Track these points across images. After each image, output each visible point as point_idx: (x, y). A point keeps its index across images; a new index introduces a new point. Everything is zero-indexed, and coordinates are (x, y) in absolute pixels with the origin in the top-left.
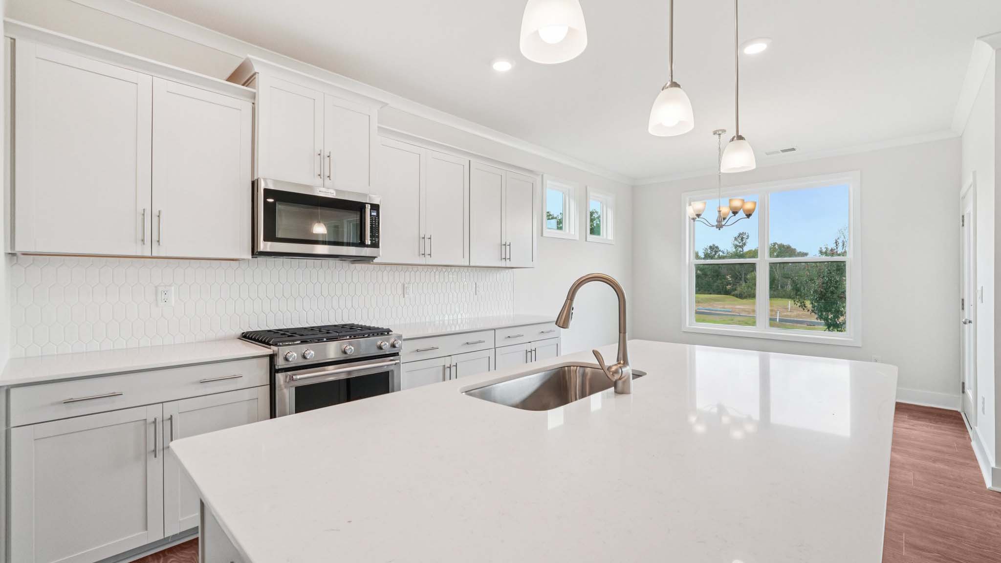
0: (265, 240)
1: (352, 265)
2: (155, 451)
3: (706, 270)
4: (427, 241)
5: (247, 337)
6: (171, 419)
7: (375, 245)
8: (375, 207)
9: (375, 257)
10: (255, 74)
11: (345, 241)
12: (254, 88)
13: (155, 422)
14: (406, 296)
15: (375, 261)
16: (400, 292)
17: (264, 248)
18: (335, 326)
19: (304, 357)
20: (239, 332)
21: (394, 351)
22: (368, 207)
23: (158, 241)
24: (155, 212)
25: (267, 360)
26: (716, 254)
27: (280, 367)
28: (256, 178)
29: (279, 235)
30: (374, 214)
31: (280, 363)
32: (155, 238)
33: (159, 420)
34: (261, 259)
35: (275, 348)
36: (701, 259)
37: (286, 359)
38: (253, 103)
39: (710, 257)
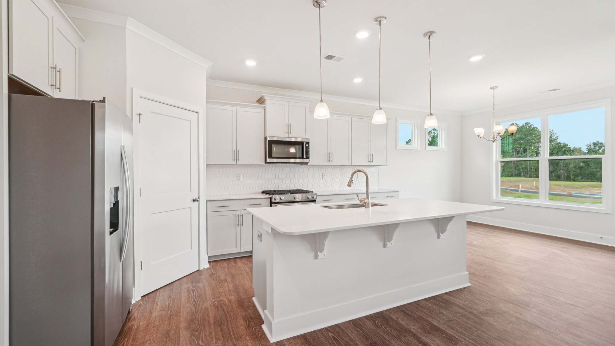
0: (269, 158)
1: (301, 166)
2: (238, 225)
3: (589, 162)
4: (331, 155)
5: (264, 192)
6: (242, 215)
7: (308, 158)
8: (308, 143)
9: (308, 163)
10: (265, 100)
11: (298, 157)
12: (265, 104)
13: (238, 216)
14: (323, 179)
15: (308, 164)
16: (321, 177)
17: (269, 161)
18: (294, 190)
19: (281, 199)
20: (261, 191)
21: (314, 200)
22: (305, 143)
23: (238, 160)
24: (237, 151)
25: (269, 199)
26: (600, 149)
27: (273, 202)
28: (266, 136)
29: (273, 156)
30: (307, 146)
31: (273, 201)
32: (237, 159)
33: (239, 215)
34: (268, 164)
35: (271, 195)
36: (585, 154)
37: (275, 199)
38: (265, 110)
39: (593, 152)
